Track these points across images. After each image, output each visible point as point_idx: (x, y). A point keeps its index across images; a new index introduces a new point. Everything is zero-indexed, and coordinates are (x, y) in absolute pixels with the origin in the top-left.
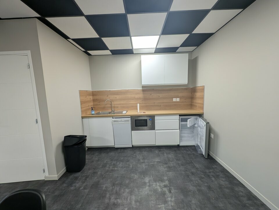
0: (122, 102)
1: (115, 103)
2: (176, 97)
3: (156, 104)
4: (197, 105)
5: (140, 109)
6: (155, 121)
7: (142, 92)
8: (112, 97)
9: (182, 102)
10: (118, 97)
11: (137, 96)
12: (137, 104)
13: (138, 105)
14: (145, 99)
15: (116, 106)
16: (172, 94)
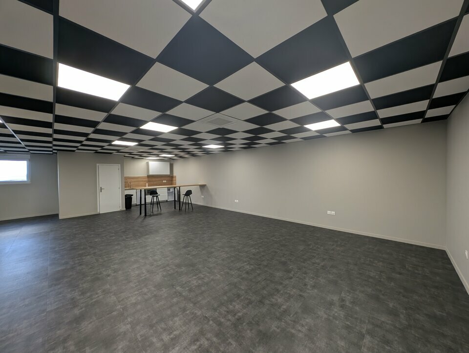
0: (136, 183)
4: (173, 183)
5: (148, 186)
7: (147, 178)
9: (168, 182)
12: (146, 183)
14: (149, 181)
15: (132, 185)
16: (163, 179)
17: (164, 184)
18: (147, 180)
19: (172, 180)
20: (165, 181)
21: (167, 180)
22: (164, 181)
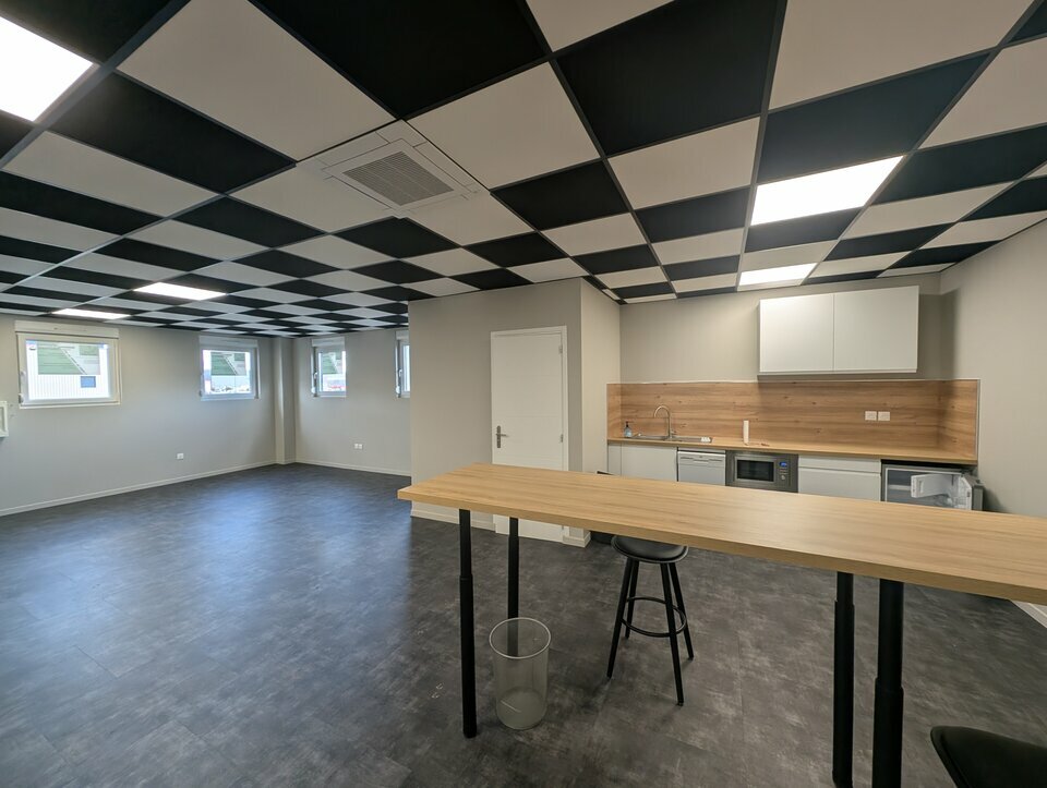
0: (696, 414)
1: (678, 415)
2: (878, 409)
3: (801, 425)
4: (956, 435)
5: (750, 434)
6: (800, 470)
7: (757, 391)
8: (670, 400)
9: (902, 425)
10: (685, 400)
11: (740, 401)
12: (742, 421)
13: (746, 423)
14: (766, 409)
15: (678, 422)
16: (861, 398)
17: (874, 433)
18: (754, 399)
19: (941, 414)
20: (884, 416)
21: (893, 411)
22: (870, 416)
